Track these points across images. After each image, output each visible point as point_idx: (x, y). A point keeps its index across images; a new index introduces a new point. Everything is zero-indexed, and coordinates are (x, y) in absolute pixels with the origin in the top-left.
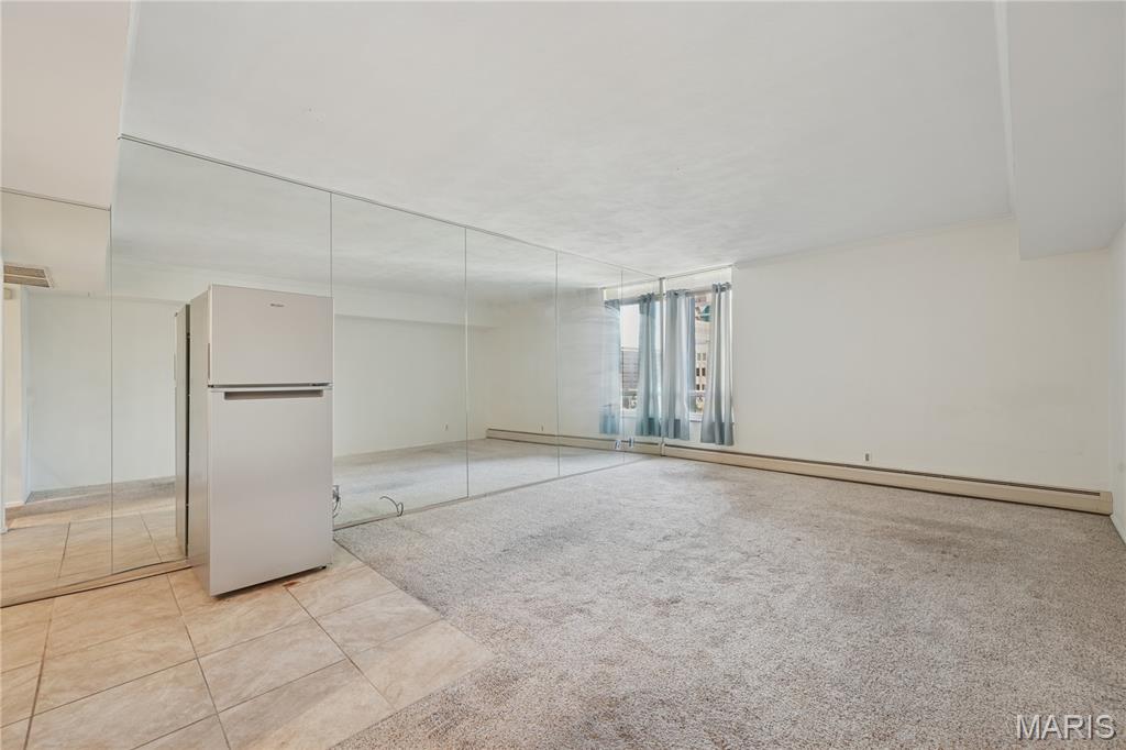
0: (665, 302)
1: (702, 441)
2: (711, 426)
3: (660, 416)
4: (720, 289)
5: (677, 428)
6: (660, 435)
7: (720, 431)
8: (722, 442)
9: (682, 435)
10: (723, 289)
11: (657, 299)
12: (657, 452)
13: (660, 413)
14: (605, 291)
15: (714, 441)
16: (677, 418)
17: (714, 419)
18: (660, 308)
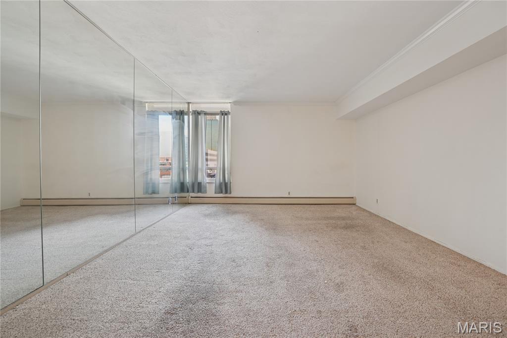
0: (191, 117)
1: (215, 193)
2: (221, 184)
3: (188, 181)
4: (224, 114)
5: (199, 187)
6: (188, 192)
7: (224, 187)
8: (226, 192)
9: (202, 190)
10: (226, 114)
11: (186, 114)
12: (186, 202)
13: (188, 179)
14: (147, 104)
15: (222, 193)
16: (199, 181)
17: (221, 181)
18: (188, 120)
